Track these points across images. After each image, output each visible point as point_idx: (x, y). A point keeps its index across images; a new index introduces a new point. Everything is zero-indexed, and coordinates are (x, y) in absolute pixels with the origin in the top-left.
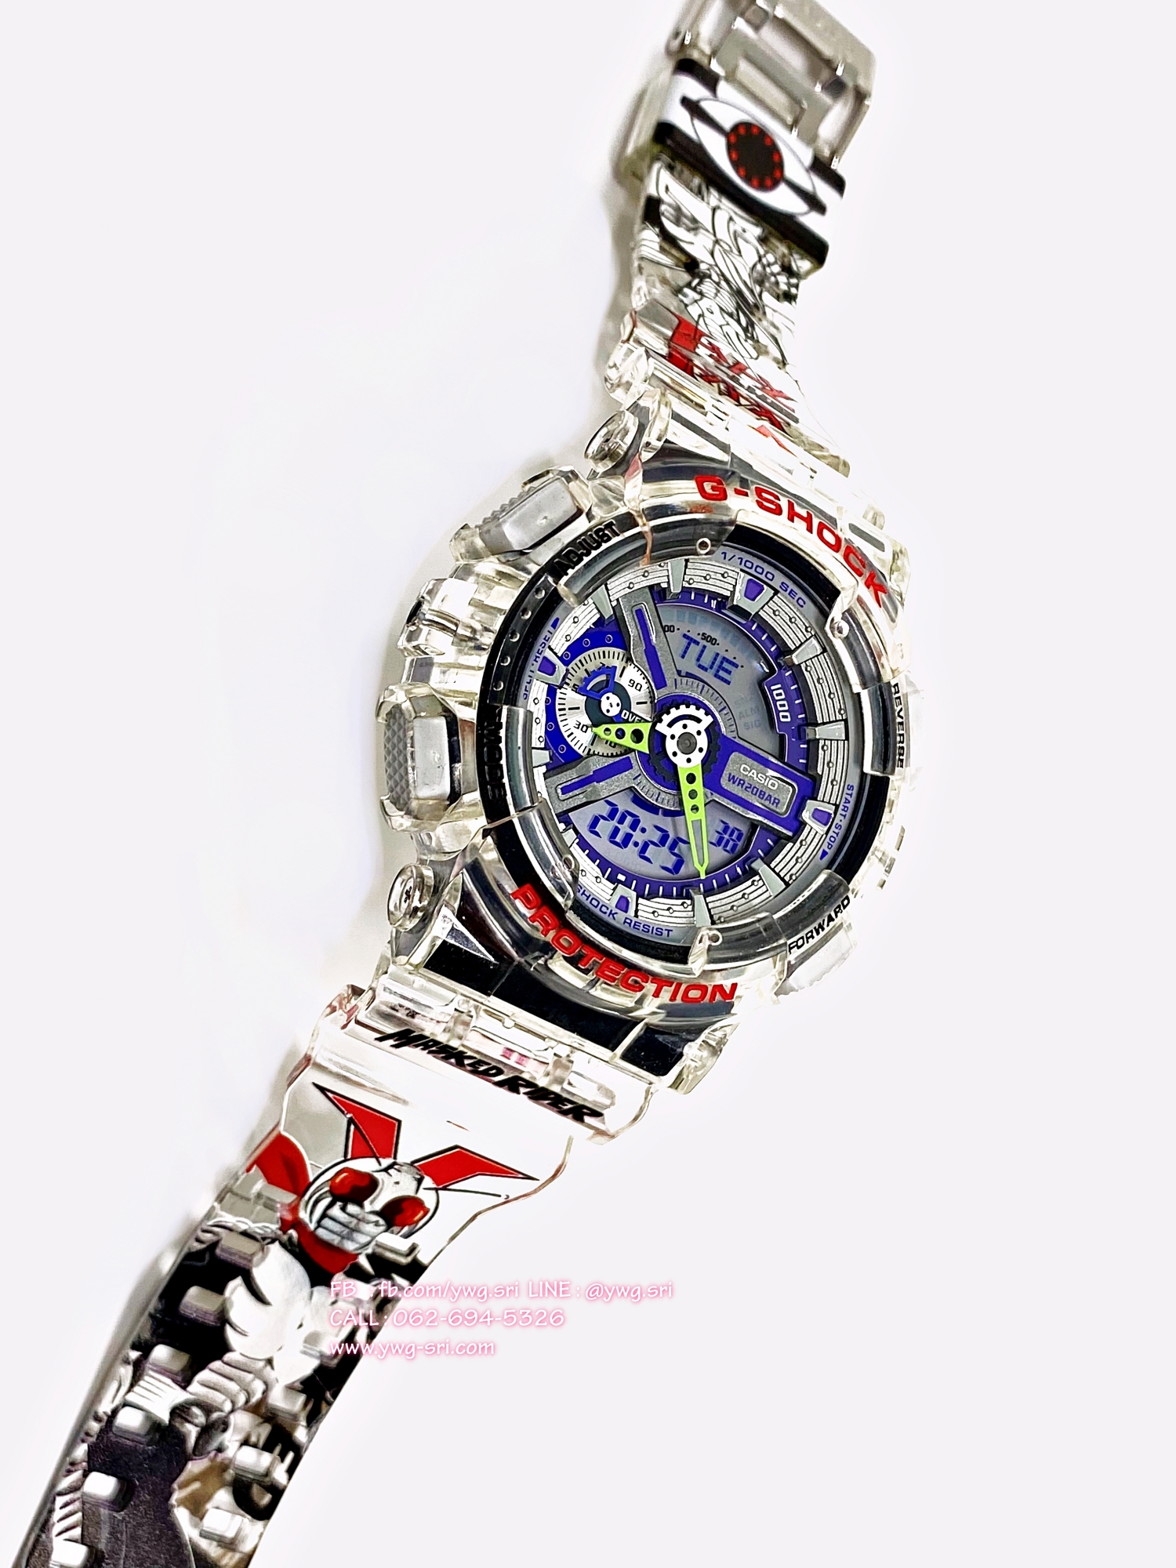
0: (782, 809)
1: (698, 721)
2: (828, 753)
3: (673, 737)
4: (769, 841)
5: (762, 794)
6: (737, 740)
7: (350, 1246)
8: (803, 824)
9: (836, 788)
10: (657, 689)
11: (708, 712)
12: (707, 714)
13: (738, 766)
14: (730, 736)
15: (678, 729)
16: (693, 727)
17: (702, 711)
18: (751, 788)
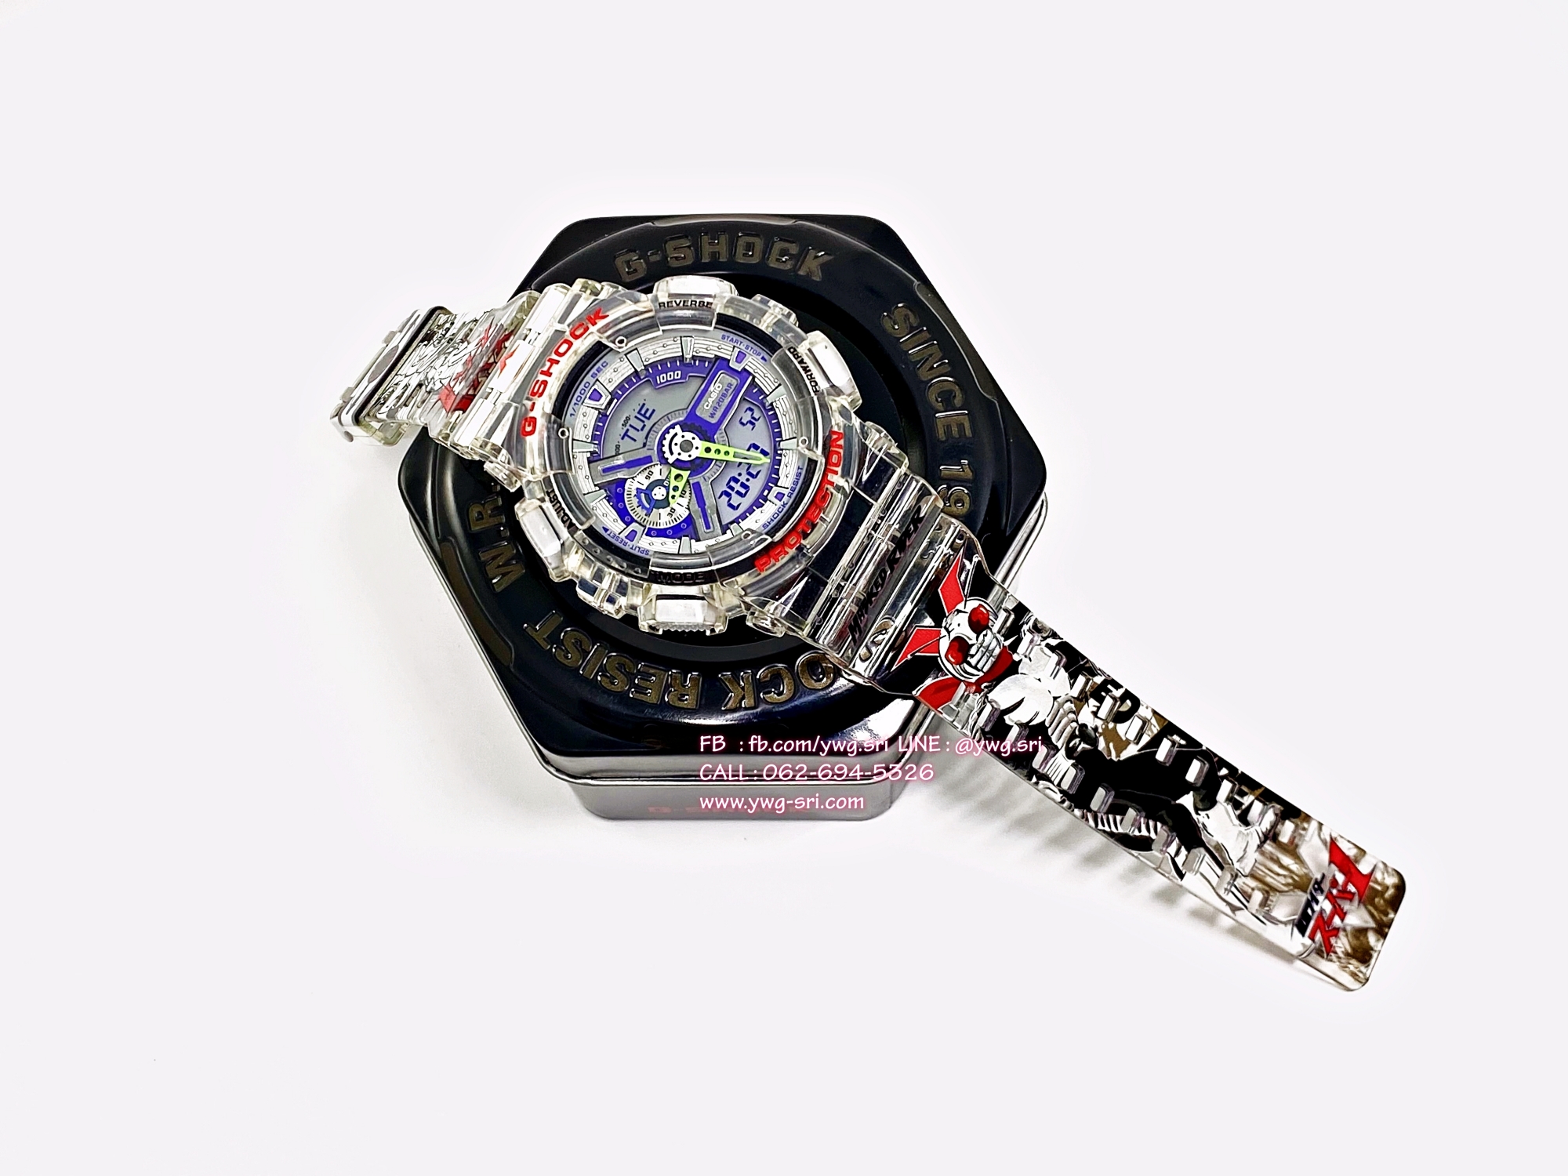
0: (734, 382)
1: (676, 434)
2: (701, 350)
3: (679, 454)
4: (754, 391)
5: (724, 395)
6: (689, 410)
7: (997, 651)
8: (744, 369)
9: (723, 346)
10: (652, 462)
11: (673, 427)
12: (674, 428)
13: (704, 411)
14: (685, 415)
15: (676, 449)
16: (678, 440)
17: (671, 430)
18: (720, 401)
